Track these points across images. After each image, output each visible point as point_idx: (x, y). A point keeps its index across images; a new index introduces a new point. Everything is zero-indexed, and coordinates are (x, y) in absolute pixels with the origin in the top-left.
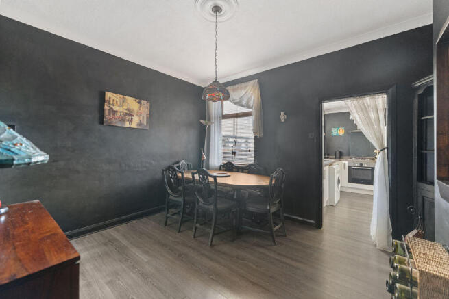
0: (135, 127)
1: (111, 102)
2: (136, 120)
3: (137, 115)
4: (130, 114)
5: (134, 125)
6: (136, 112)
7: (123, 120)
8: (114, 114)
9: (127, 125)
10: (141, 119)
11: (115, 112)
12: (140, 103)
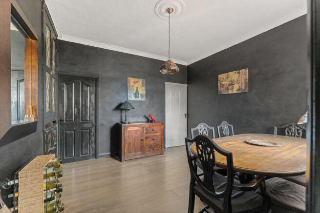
0: (236, 92)
1: (221, 80)
2: (236, 86)
3: (237, 83)
4: (232, 84)
5: (235, 91)
6: (236, 81)
7: (228, 89)
8: (223, 87)
9: (230, 92)
10: (240, 85)
11: (222, 86)
12: (239, 73)
